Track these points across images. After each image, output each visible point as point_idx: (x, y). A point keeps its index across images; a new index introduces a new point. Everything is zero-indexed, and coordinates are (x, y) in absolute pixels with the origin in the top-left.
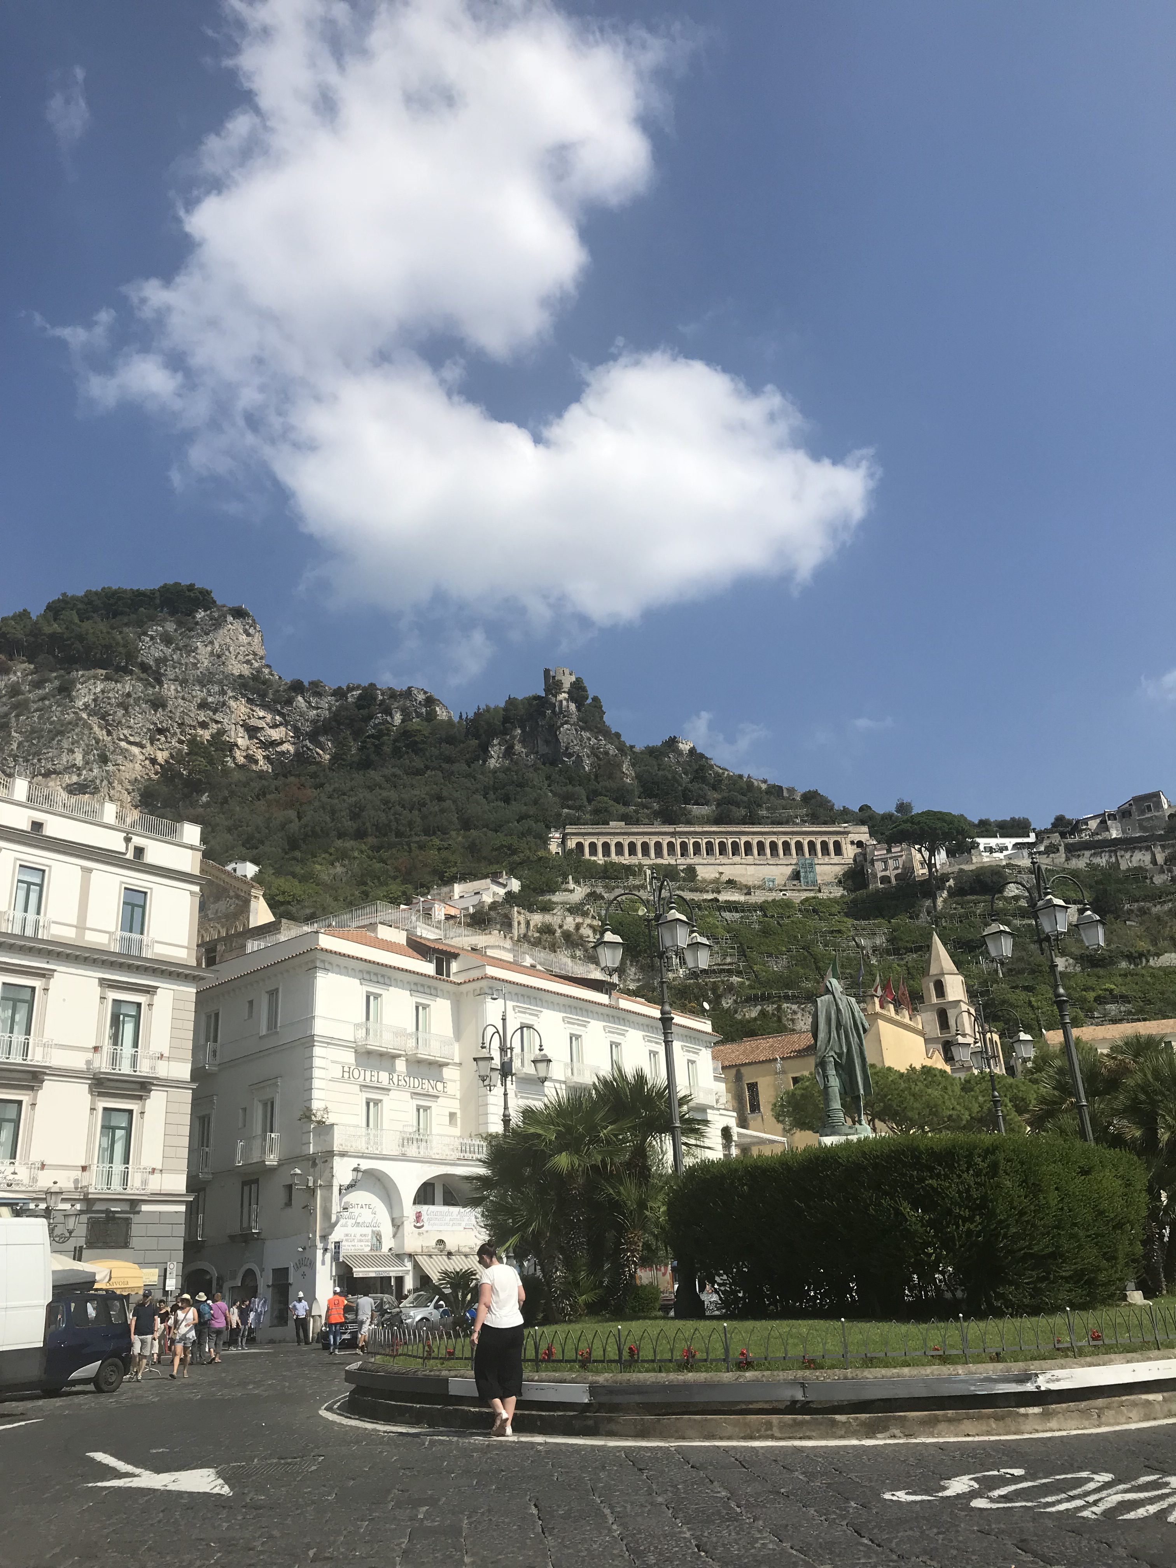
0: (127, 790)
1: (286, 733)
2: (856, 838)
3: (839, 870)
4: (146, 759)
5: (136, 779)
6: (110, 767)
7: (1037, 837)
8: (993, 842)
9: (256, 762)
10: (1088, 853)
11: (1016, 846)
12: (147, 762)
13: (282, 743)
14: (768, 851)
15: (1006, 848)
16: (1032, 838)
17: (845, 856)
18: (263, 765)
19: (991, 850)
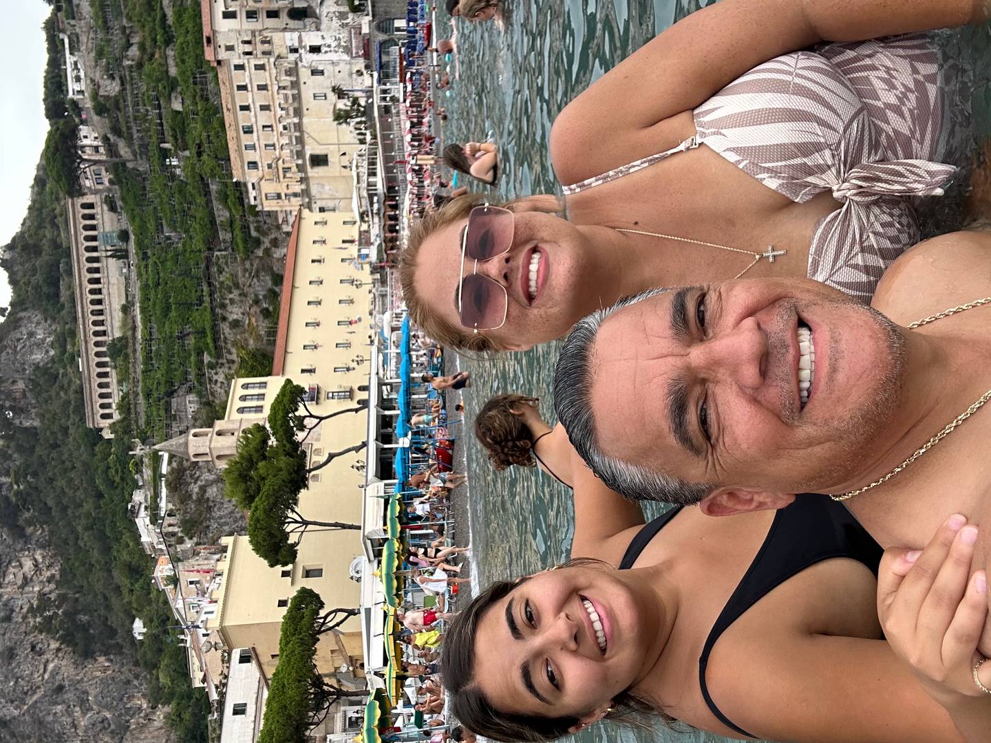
0: (83, 669)
1: (27, 556)
4: (57, 656)
5: (74, 663)
6: (67, 683)
9: (53, 576)
11: (72, 53)
12: (60, 655)
13: (35, 560)
15: (76, 63)
16: (63, 38)
18: (55, 571)
19: (78, 79)
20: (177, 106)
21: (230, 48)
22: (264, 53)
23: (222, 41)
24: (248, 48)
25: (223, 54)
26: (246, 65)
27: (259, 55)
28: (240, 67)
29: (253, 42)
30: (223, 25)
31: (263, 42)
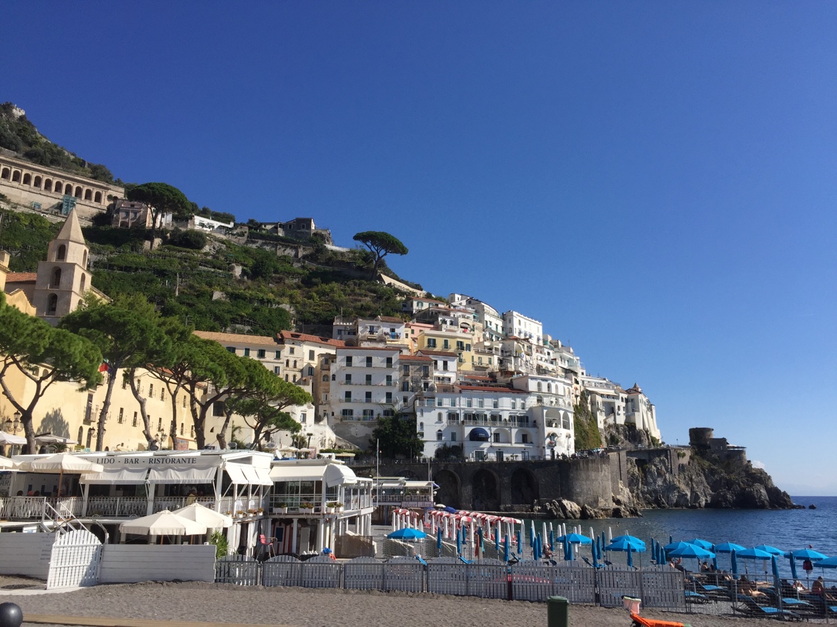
2: (114, 194)
3: (95, 211)
7: (234, 225)
8: (206, 221)
10: (260, 242)
11: (220, 227)
14: (43, 185)
15: (213, 227)
16: (231, 225)
17: (102, 204)
19: (203, 225)
20: (217, 295)
21: (292, 351)
22: (287, 375)
23: (296, 348)
24: (291, 364)
25: (287, 347)
26: (279, 361)
27: (285, 372)
28: (278, 356)
29: (295, 369)
30: (306, 349)
31: (295, 376)
